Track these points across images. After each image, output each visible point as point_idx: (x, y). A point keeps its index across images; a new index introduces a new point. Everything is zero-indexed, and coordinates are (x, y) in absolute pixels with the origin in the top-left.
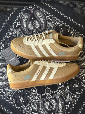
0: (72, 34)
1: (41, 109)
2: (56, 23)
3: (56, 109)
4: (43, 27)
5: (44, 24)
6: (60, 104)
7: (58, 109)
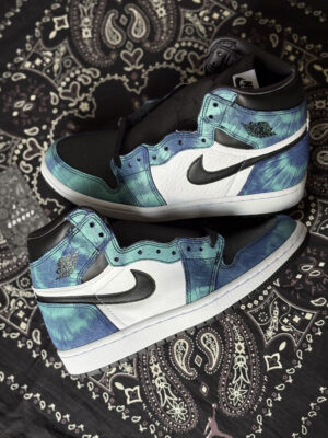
0: (289, 54)
1: (156, 370)
2: (221, 14)
3: (219, 371)
4: (162, 31)
5: (168, 21)
6: (237, 351)
7: (232, 371)
